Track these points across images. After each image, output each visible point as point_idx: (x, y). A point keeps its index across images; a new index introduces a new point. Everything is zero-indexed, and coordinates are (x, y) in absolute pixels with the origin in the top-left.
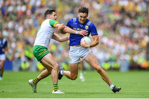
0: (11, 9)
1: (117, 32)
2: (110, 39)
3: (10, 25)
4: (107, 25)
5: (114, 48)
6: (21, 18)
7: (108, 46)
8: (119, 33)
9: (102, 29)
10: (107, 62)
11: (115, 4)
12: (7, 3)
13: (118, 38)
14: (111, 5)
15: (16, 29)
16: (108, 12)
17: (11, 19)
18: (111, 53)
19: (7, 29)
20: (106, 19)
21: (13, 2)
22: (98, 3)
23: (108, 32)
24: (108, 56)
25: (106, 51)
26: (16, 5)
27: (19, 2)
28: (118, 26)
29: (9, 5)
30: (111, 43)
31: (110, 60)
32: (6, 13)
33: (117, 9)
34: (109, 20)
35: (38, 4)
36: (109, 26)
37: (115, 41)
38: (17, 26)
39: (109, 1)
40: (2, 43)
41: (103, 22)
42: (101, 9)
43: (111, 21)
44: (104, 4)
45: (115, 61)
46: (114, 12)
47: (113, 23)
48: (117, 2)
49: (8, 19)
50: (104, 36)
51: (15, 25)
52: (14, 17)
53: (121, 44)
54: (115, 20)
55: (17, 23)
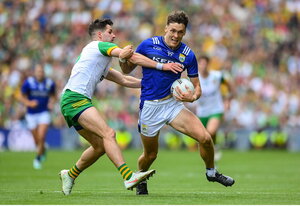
0: (58, 19)
1: (282, 68)
2: (266, 82)
3: (57, 52)
4: (261, 53)
5: (275, 101)
6: (79, 38)
7: (262, 97)
8: (287, 71)
9: (249, 61)
10: (260, 131)
11: (277, 9)
12: (51, 6)
13: (284, 79)
14: (269, 11)
15: (69, 60)
16: (263, 25)
17: (59, 41)
18: (270, 112)
19: (51, 61)
20: (258, 40)
21: (63, 5)
22: (242, 6)
23: (262, 67)
24: (262, 119)
25: (258, 109)
26: (70, 11)
27: (76, 5)
28: (285, 55)
29: (56, 11)
30: (270, 91)
31: (267, 127)
32: (48, 28)
33: (283, 20)
34: (265, 41)
35: (116, 7)
36: (265, 55)
37: (279, 87)
38: (71, 54)
39: (265, 3)
40: (45, 89)
41: (252, 47)
42: (249, 20)
43: (270, 45)
44: (254, 9)
45: (278, 129)
46: (275, 26)
47: (274, 47)
48: (283, 5)
49: (53, 39)
50: (254, 75)
51: (67, 53)
52: (65, 36)
53: (290, 92)
54: (278, 43)
55: (72, 49)
